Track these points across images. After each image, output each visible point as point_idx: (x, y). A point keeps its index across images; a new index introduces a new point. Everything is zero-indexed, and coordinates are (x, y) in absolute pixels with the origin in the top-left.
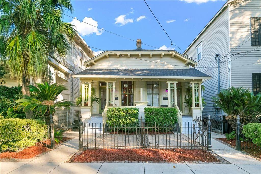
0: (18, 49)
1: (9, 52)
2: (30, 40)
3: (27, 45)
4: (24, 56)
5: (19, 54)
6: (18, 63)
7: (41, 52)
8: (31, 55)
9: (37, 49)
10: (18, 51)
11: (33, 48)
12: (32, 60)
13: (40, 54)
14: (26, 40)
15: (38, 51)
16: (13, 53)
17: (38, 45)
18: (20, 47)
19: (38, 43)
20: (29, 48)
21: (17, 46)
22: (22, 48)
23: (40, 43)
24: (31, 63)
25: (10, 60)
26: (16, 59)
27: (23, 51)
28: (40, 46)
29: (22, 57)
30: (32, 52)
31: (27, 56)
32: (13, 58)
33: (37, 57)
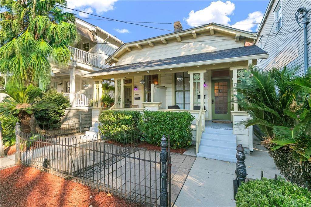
0: (21, 66)
1: (13, 69)
2: (34, 58)
3: (31, 62)
4: (27, 72)
5: (22, 70)
6: (21, 79)
7: (44, 68)
8: (35, 72)
9: (40, 66)
10: (21, 68)
11: (37, 65)
12: (36, 76)
13: (44, 71)
14: (30, 58)
15: (41, 68)
16: (16, 70)
17: (41, 62)
18: (23, 64)
19: (41, 60)
20: (33, 65)
21: (21, 63)
22: (25, 65)
23: (44, 60)
24: (34, 79)
25: (14, 76)
26: (19, 75)
27: (27, 68)
28: (43, 63)
29: (25, 73)
30: (36, 69)
31: (31, 72)
32: (17, 74)
33: (40, 73)
